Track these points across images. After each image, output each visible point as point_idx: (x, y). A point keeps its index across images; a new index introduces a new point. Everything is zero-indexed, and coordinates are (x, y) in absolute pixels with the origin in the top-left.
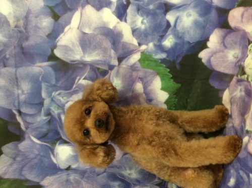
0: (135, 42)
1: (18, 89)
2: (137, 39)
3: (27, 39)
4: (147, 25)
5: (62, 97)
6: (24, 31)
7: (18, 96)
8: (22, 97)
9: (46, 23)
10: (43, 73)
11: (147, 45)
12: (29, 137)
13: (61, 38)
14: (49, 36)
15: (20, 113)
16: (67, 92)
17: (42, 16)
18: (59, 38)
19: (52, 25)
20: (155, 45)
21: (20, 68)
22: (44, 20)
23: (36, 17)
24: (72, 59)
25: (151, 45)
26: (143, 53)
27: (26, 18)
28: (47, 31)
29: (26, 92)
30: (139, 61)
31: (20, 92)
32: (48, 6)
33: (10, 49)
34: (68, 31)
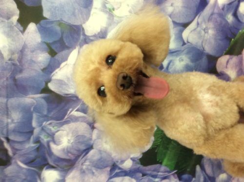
1: (8, 118)
3: (21, 71)
5: (53, 127)
6: (18, 64)
7: (8, 124)
8: (12, 126)
9: (43, 58)
10: (35, 104)
12: (16, 163)
13: (56, 73)
14: (44, 70)
15: (8, 140)
16: (58, 122)
17: (39, 51)
18: (54, 72)
19: (49, 60)
21: (12, 99)
22: (40, 55)
23: (32, 52)
24: (66, 92)
27: (22, 52)
28: (43, 66)
29: (16, 121)
31: (9, 121)
32: (45, 43)
33: (2, 81)
34: (64, 66)
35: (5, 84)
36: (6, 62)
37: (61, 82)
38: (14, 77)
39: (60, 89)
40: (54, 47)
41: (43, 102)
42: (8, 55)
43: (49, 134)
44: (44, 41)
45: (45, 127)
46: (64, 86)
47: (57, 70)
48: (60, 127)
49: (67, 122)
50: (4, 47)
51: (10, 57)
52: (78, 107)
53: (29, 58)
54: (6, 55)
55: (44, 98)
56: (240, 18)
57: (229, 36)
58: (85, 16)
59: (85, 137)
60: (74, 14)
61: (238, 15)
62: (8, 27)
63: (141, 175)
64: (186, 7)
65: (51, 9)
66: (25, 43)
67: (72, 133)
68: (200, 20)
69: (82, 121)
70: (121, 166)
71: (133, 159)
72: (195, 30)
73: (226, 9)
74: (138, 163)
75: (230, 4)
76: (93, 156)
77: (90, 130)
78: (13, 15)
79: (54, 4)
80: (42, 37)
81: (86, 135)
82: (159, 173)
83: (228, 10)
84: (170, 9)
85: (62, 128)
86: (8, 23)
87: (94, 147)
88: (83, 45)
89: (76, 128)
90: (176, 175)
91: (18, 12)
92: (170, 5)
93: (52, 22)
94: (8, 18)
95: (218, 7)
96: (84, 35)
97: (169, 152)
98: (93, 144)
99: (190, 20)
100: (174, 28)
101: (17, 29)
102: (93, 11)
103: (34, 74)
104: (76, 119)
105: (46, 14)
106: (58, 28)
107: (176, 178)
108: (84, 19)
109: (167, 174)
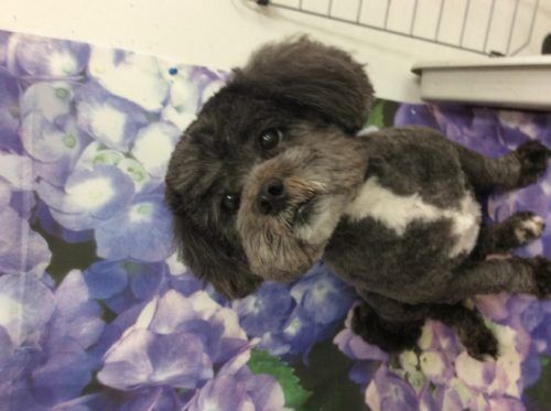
0: (243, 335)
2: (246, 330)
3: (44, 361)
4: (263, 307)
6: (40, 349)
9: (89, 328)
11: (261, 336)
13: (114, 350)
14: (90, 349)
17: (82, 318)
18: (110, 350)
19: (100, 331)
20: (273, 336)
22: (85, 324)
24: (132, 382)
25: (267, 336)
26: (254, 350)
27: (50, 325)
28: (88, 343)
30: (248, 363)
32: (96, 300)
33: (4, 386)
34: (129, 335)
35: (10, 391)
36: (16, 351)
37: (122, 366)
38: (31, 375)
39: (121, 378)
40: (111, 306)
42: (22, 335)
44: (94, 297)
46: (128, 373)
47: (115, 346)
50: (14, 322)
51: (24, 339)
53: (62, 334)
54: (16, 336)
62: (26, 284)
65: (110, 243)
66: (56, 307)
78: (37, 263)
79: (117, 235)
80: (90, 292)
86: (26, 277)
88: (165, 292)
91: (50, 255)
93: (113, 263)
94: (29, 268)
96: (168, 275)
101: (43, 285)
103: (71, 361)
105: (102, 252)
106: (122, 272)
108: (169, 251)
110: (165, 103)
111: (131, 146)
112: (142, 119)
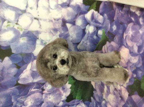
37: (24, 79)
39: (25, 82)
40: (19, 65)
41: (16, 90)
43: (21, 103)
44: (14, 63)
45: (18, 100)
47: (22, 74)
48: (26, 98)
49: (30, 95)
52: (34, 87)
53: (7, 73)
55: (17, 88)
56: (99, 36)
57: (96, 44)
58: (33, 48)
59: (39, 99)
60: (28, 49)
61: (98, 35)
63: (67, 106)
64: (78, 36)
65: (15, 49)
66: (3, 66)
67: (33, 99)
68: (84, 41)
69: (37, 93)
70: (58, 106)
71: (63, 101)
72: (82, 44)
73: (93, 34)
74: (65, 102)
75: (94, 32)
76: (44, 105)
77: (41, 95)
79: (17, 46)
80: (12, 62)
81: (39, 98)
82: (75, 103)
83: (94, 34)
84: (71, 39)
85: (27, 98)
87: (44, 101)
88: (33, 61)
89: (34, 96)
90: (82, 102)
92: (71, 37)
93: (17, 54)
95: (90, 34)
96: (34, 56)
97: (78, 93)
98: (43, 101)
99: (80, 41)
100: (73, 45)
102: (37, 45)
103: (10, 78)
104: (34, 92)
105: (14, 51)
106: (20, 56)
107: (82, 103)
108: (33, 50)
109: (78, 102)
110: (27, 7)
111: (18, 21)
112: (20, 12)
